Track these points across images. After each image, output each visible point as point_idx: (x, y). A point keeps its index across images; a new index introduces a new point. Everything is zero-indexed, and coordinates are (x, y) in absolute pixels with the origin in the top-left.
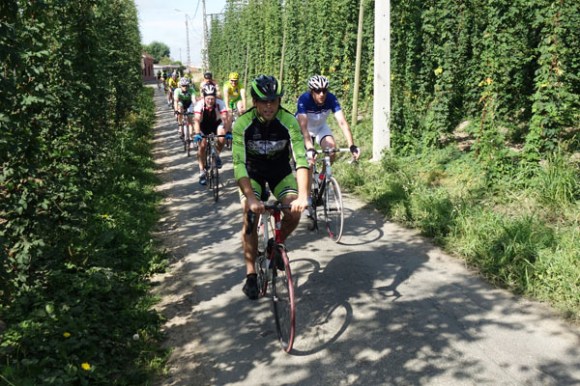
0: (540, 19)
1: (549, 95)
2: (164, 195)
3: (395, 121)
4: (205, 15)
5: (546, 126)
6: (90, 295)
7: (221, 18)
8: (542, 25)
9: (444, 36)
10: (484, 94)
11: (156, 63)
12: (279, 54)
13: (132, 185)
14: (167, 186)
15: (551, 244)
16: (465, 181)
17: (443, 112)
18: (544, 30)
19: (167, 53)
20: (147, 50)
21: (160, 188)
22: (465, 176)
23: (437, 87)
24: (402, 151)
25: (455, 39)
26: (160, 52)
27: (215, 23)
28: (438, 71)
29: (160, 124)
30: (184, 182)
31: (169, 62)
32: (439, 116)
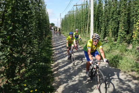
0: (119, 19)
1: (121, 32)
2: (53, 50)
4: (61, 18)
5: (121, 38)
6: (40, 68)
7: (64, 19)
8: (119, 20)
9: (103, 22)
10: (110, 32)
11: (52, 27)
12: (74, 25)
13: (48, 48)
14: (54, 48)
15: (121, 59)
16: (106, 48)
17: (103, 35)
18: (120, 21)
19: (54, 25)
20: (51, 24)
21: (53, 49)
22: (106, 47)
23: (102, 31)
25: (105, 23)
26: (53, 25)
27: (63, 20)
28: (102, 28)
29: (53, 37)
30: (57, 48)
31: (54, 26)
32: (102, 36)
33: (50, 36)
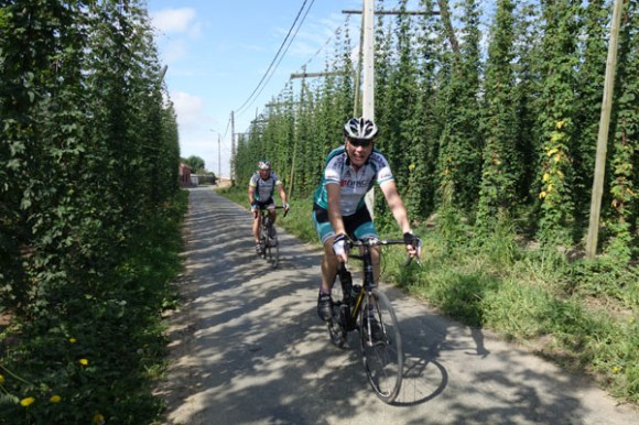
0: (482, 125)
1: (491, 180)
2: (185, 258)
3: (378, 206)
4: (233, 135)
5: (490, 204)
7: (247, 136)
8: (484, 130)
9: (415, 139)
10: (444, 182)
11: (193, 172)
14: (187, 253)
16: (431, 251)
17: (416, 199)
18: (487, 133)
19: (202, 165)
20: (186, 162)
21: (181, 254)
22: (431, 247)
23: (411, 179)
24: (383, 230)
25: (425, 143)
26: (196, 164)
27: (241, 141)
28: (412, 166)
29: (191, 213)
30: (205, 250)
31: (204, 172)
32: (413, 202)
33: (179, 208)
